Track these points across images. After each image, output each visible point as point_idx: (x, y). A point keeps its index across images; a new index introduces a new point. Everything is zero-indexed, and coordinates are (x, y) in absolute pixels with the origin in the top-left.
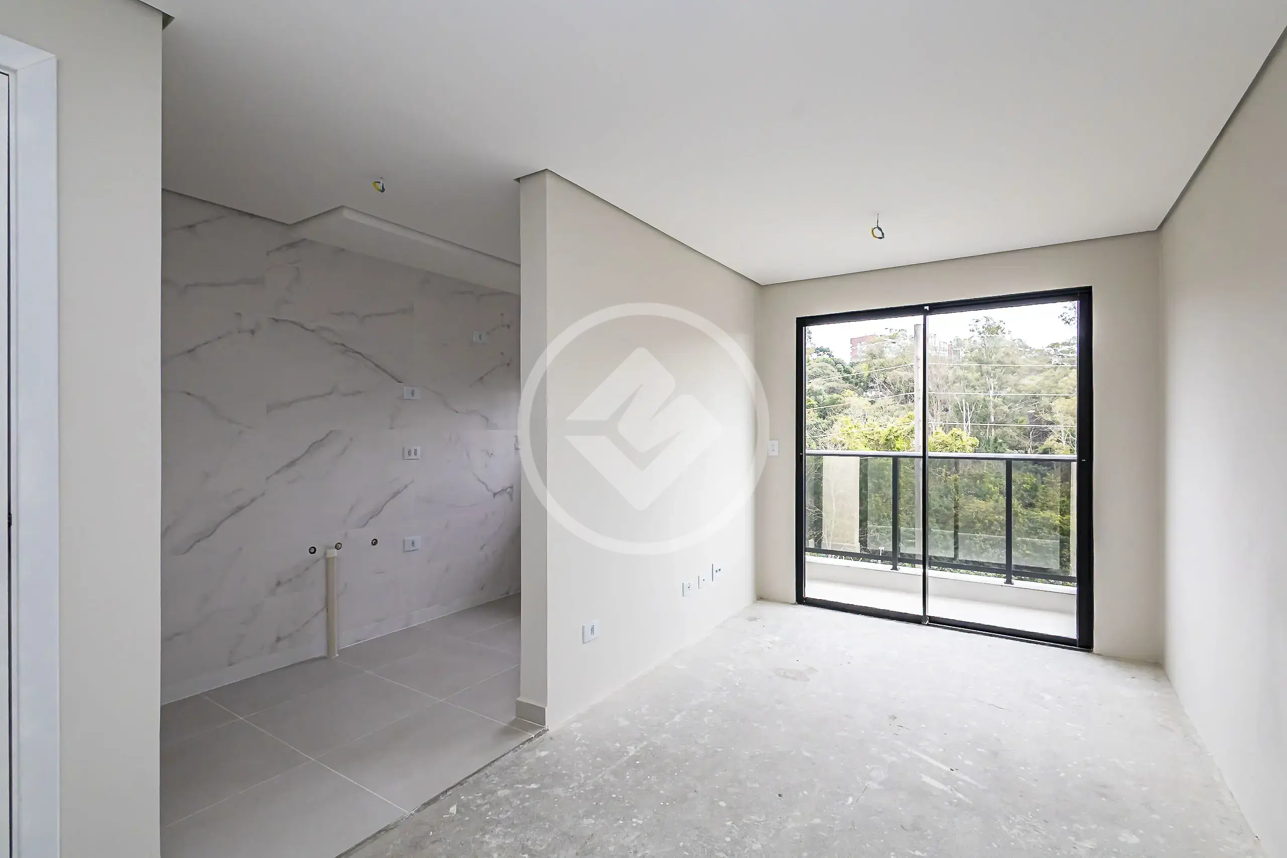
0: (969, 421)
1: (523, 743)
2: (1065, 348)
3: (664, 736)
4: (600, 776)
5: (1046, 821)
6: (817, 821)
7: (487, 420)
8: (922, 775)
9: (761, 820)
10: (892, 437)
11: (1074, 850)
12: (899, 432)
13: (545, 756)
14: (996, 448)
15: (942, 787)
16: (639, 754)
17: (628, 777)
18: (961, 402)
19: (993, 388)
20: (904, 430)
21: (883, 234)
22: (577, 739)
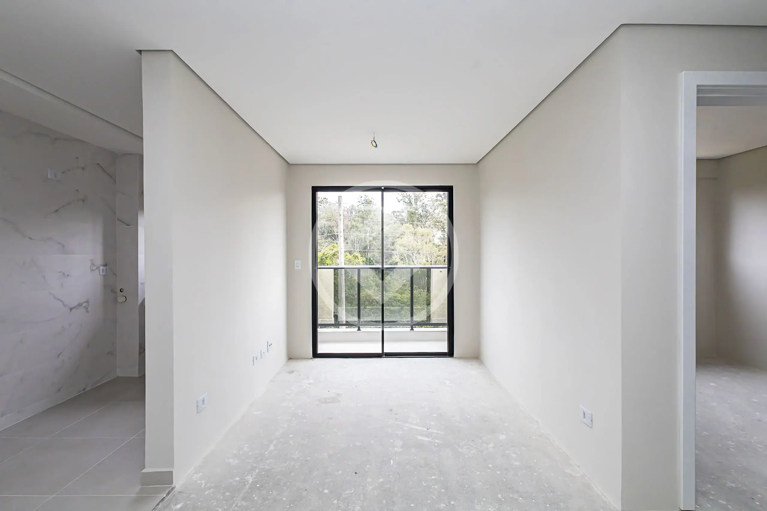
0: (358, 249)
1: (158, 504)
2: (398, 214)
3: (268, 461)
4: (234, 505)
5: (473, 441)
6: (381, 480)
7: (63, 246)
8: (417, 436)
9: (353, 492)
10: (324, 257)
11: (488, 450)
12: (328, 255)
13: (180, 508)
14: (370, 263)
15: (427, 439)
16: (256, 480)
17: (256, 498)
18: (354, 239)
19: (368, 232)
20: (330, 254)
21: (376, 145)
22: (203, 485)
